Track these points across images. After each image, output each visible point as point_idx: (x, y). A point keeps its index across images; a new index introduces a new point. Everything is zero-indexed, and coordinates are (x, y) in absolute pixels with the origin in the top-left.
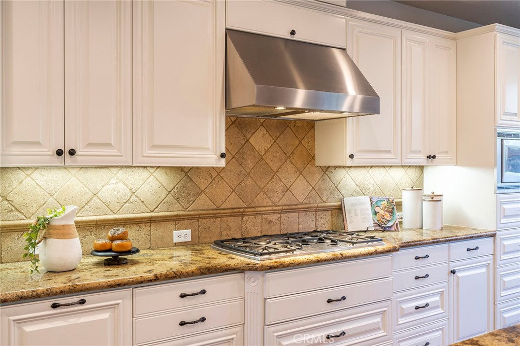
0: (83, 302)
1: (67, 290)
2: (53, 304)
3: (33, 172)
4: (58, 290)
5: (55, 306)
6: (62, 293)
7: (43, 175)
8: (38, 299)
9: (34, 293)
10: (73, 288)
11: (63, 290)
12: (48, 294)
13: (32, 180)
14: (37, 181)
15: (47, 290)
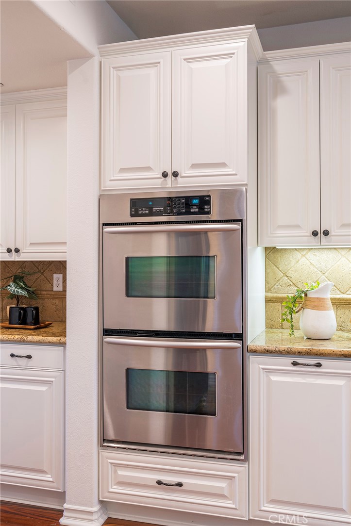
0: (319, 365)
1: (304, 351)
2: (293, 362)
3: (307, 253)
4: (296, 350)
5: (295, 364)
6: (299, 353)
7: (316, 255)
8: (280, 355)
9: (277, 349)
10: (309, 351)
11: (300, 351)
12: (288, 353)
13: (306, 260)
14: (311, 261)
15: (288, 349)
